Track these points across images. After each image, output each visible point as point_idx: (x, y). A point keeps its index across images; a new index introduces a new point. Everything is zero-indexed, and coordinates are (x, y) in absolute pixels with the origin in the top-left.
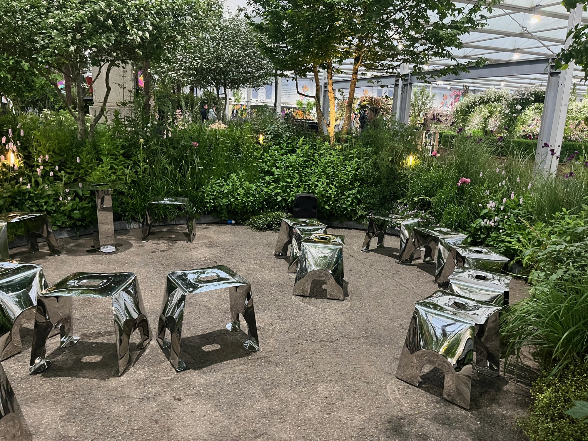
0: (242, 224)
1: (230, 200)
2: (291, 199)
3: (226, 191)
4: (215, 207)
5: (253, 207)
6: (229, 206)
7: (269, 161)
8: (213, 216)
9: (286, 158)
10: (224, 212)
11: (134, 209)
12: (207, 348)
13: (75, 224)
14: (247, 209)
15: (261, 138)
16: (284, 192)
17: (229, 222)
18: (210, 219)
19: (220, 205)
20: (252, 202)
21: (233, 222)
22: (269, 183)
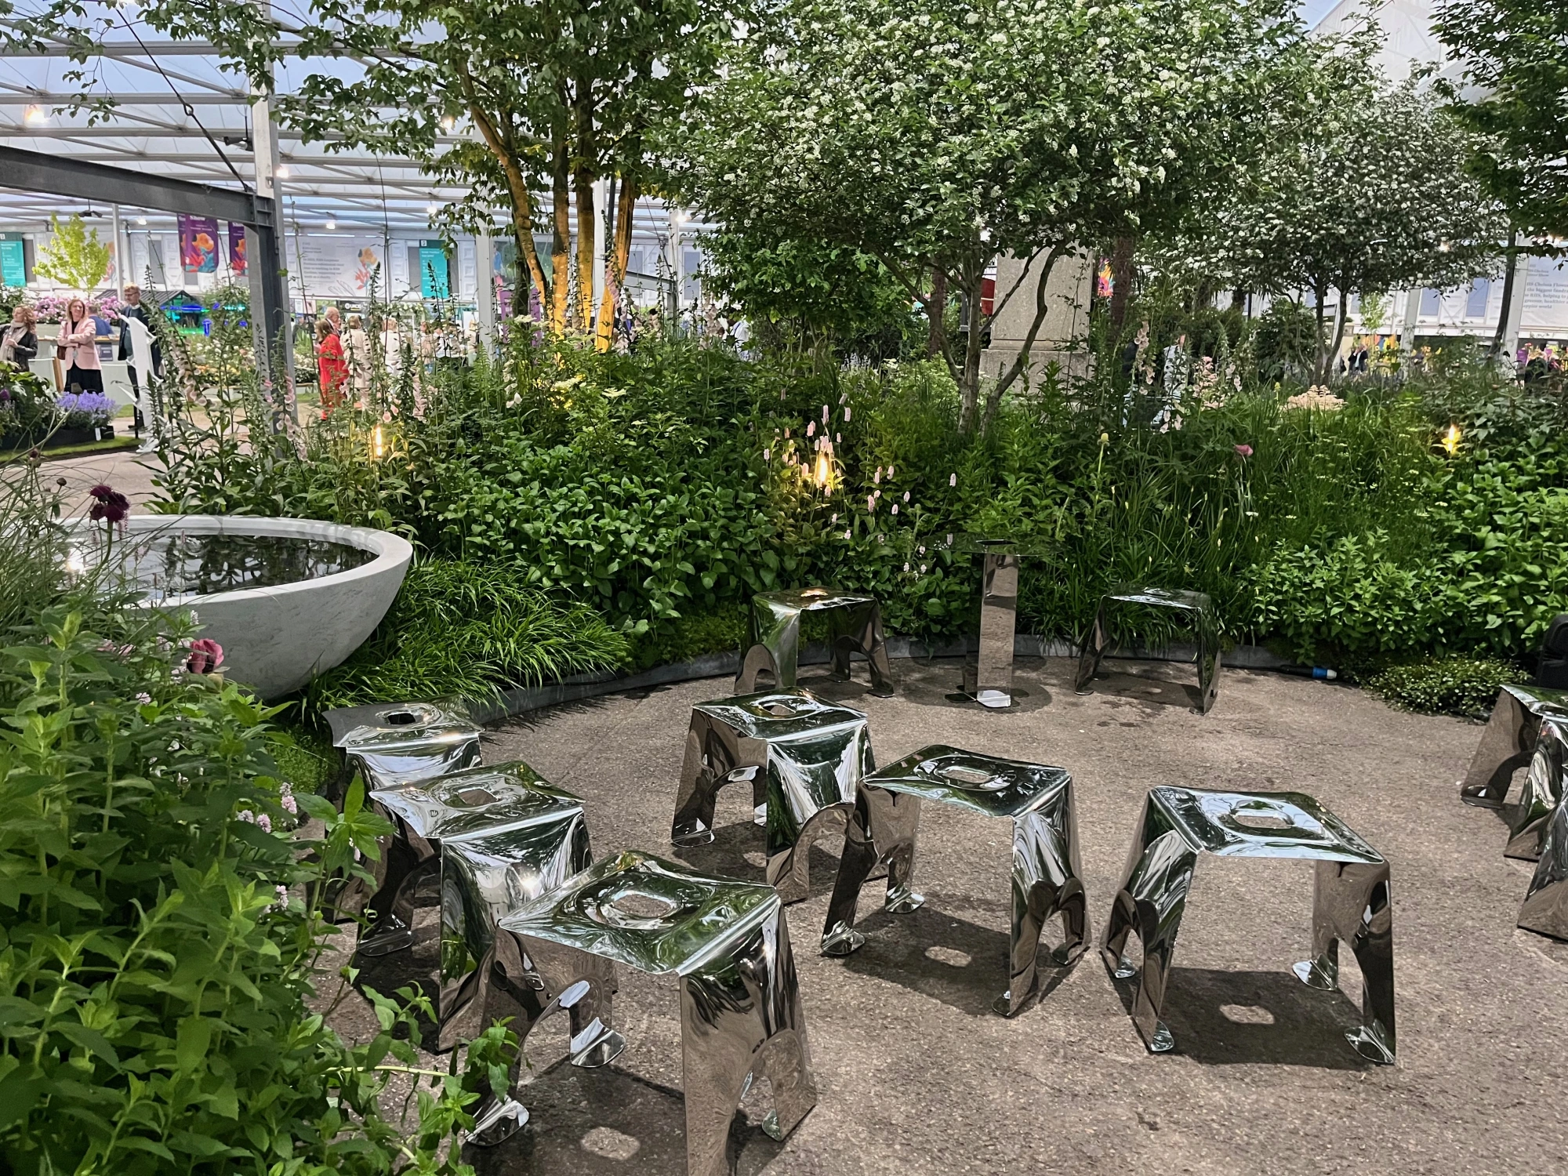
1: (1327, 611)
2: (1534, 627)
3: (1319, 584)
4: (1279, 626)
5: (1400, 639)
6: (1324, 629)
7: (1472, 506)
8: (1272, 651)
9: (1532, 500)
10: (1306, 642)
11: (1063, 608)
13: (927, 628)
14: (1378, 641)
15: (1452, 439)
16: (1513, 603)
17: (1317, 671)
18: (1261, 656)
19: (1296, 621)
20: (1397, 624)
21: (1331, 674)
22: (1461, 573)
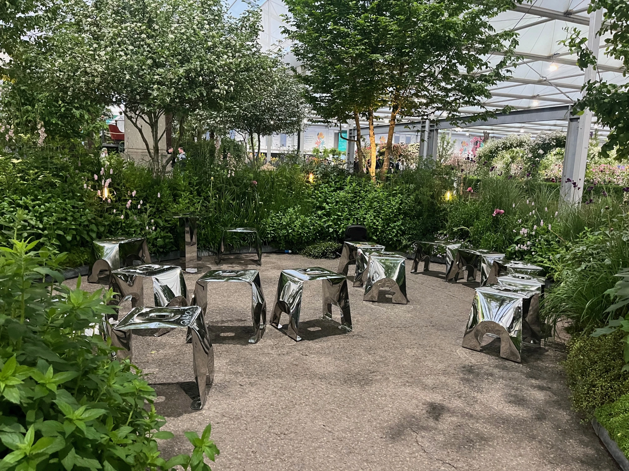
0: (298, 254)
1: (288, 231)
2: (341, 230)
3: (284, 223)
4: (274, 237)
5: (308, 238)
6: (287, 237)
7: (320, 197)
8: (272, 246)
9: (336, 194)
10: (282, 242)
11: (205, 238)
12: (312, 329)
13: (158, 251)
14: (302, 240)
15: (311, 177)
16: (336, 224)
17: (286, 251)
18: (269, 249)
19: (279, 236)
20: (307, 233)
21: (290, 251)
22: (320, 217)
